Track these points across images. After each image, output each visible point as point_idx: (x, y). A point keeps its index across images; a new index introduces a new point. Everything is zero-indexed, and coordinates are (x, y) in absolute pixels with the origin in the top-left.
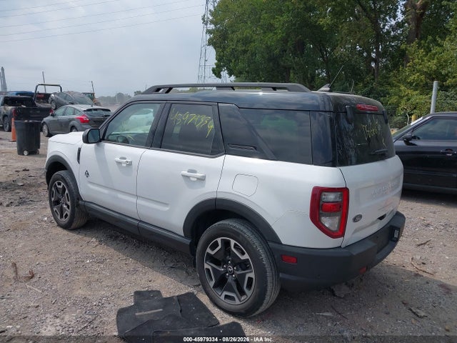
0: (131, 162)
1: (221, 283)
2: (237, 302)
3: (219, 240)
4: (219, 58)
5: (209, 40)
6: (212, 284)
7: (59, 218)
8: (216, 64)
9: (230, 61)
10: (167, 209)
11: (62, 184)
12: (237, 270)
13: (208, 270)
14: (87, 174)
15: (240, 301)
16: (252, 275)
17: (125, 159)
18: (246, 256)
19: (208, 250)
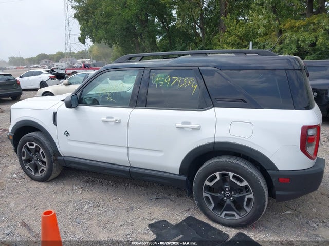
0: (120, 120)
1: (220, 205)
2: (237, 217)
3: (217, 174)
4: (82, 29)
5: (75, 15)
6: (211, 207)
7: (33, 173)
8: (81, 34)
9: (92, 31)
10: (161, 154)
11: (35, 144)
12: (235, 194)
13: (207, 198)
14: (67, 134)
15: (240, 216)
16: (252, 196)
17: (113, 118)
18: (245, 183)
19: (207, 183)
